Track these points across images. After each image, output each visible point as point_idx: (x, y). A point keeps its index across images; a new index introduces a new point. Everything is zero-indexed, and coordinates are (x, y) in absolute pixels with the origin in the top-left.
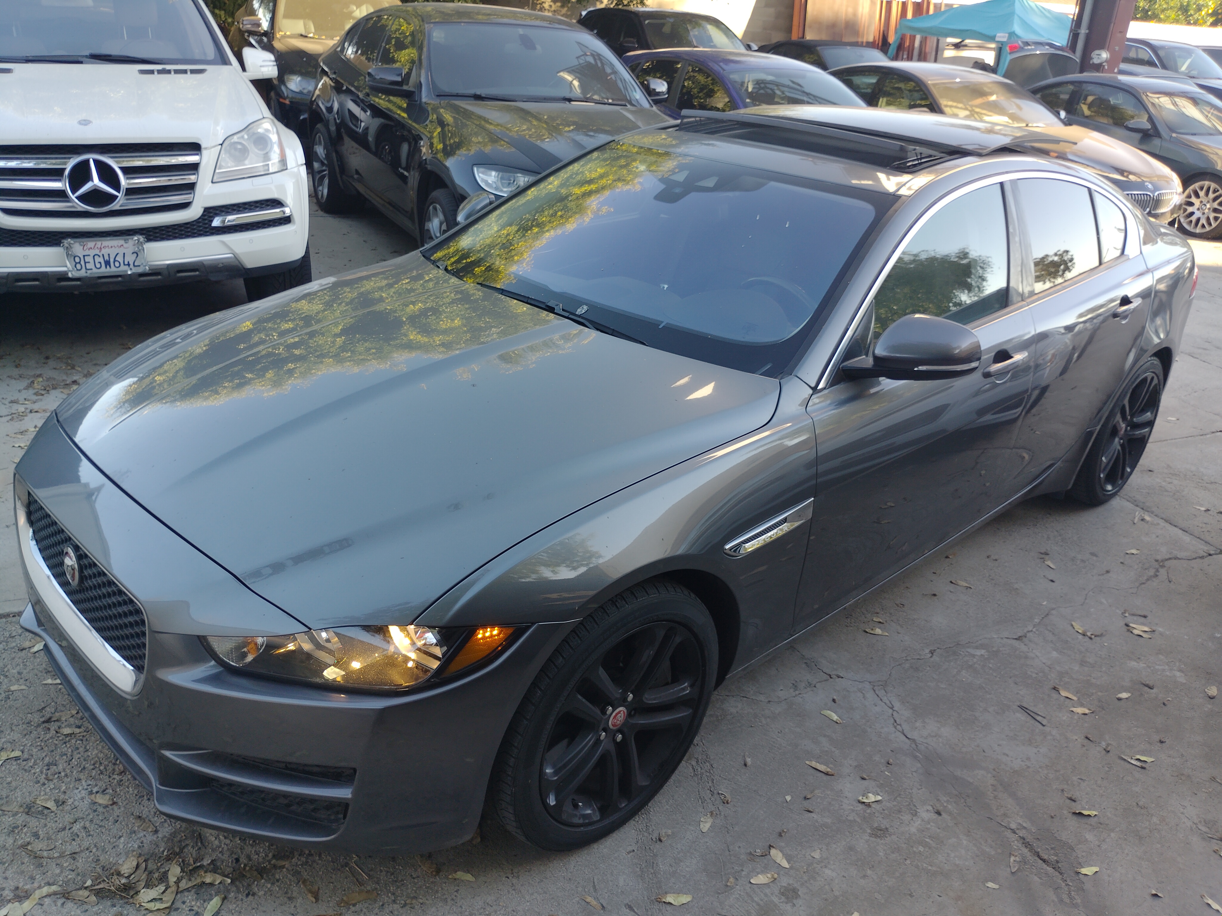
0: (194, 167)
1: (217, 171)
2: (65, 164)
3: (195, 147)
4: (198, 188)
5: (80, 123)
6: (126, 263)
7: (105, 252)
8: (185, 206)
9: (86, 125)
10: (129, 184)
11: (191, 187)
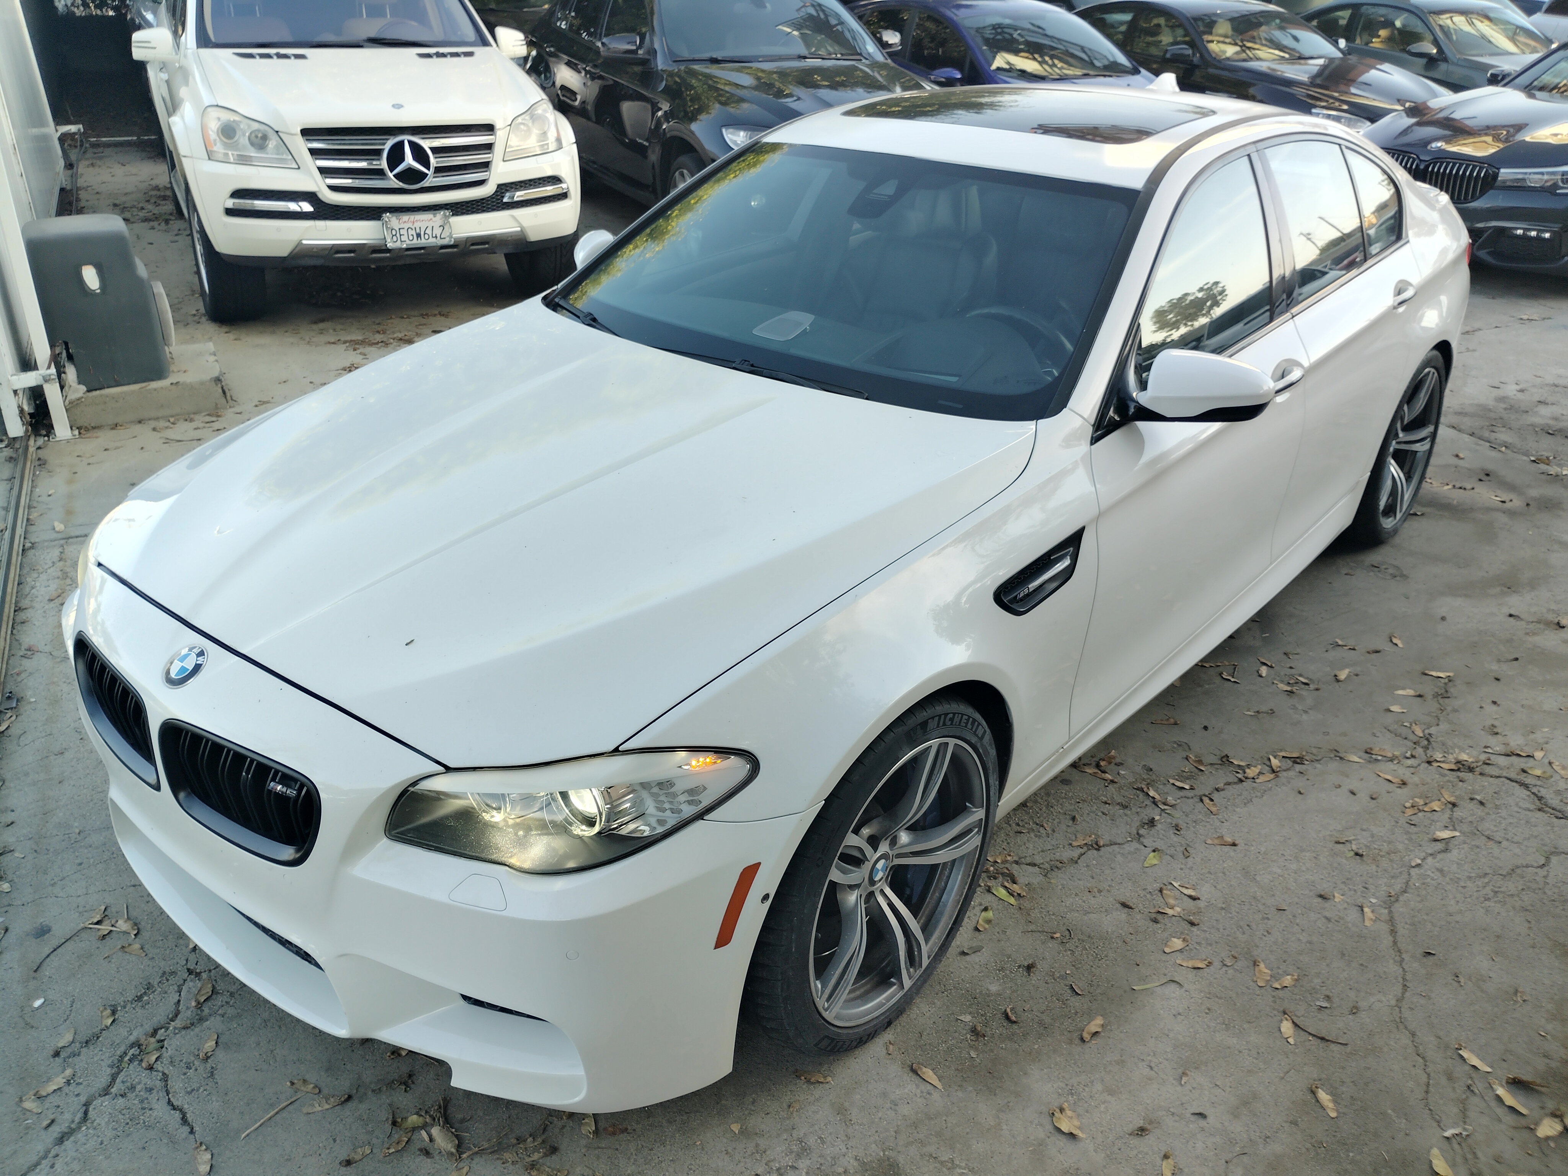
0: (489, 147)
1: (507, 150)
2: (384, 144)
3: (489, 128)
4: (493, 166)
5: (393, 106)
6: (434, 236)
7: (417, 225)
8: (481, 183)
9: (399, 108)
10: (437, 163)
11: (486, 165)
